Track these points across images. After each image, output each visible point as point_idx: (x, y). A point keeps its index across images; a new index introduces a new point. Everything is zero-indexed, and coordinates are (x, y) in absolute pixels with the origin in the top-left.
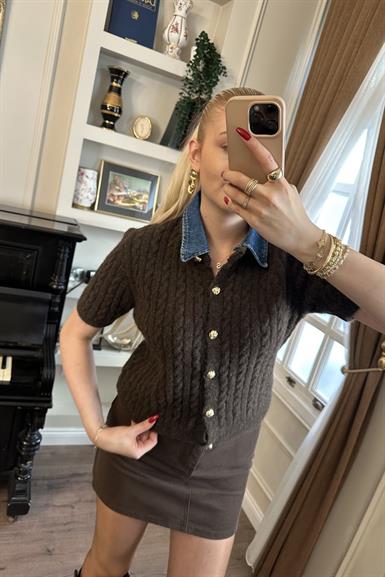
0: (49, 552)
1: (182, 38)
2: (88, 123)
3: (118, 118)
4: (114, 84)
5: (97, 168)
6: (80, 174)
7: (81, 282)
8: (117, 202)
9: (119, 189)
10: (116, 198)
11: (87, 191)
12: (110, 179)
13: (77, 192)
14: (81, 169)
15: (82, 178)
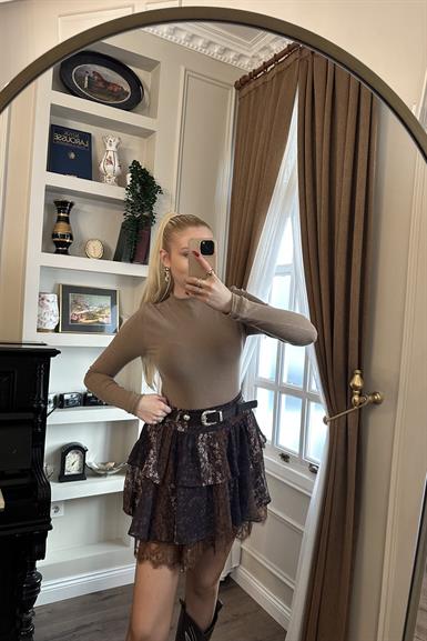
2: (43, 251)
3: (70, 244)
4: (62, 215)
6: (41, 299)
7: (55, 408)
8: (81, 320)
9: (81, 308)
10: (79, 317)
11: (50, 314)
12: (70, 300)
13: (40, 316)
14: (41, 294)
15: (43, 303)
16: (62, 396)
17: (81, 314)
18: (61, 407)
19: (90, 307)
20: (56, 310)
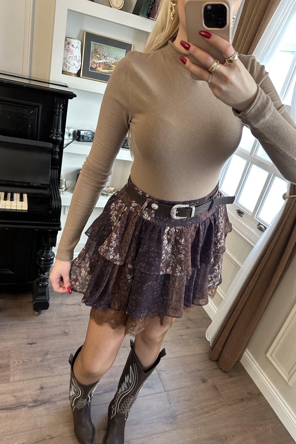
0: (66, 334)
5: (80, 38)
6: (67, 43)
7: (73, 140)
8: (99, 69)
9: (100, 58)
10: (98, 65)
11: (74, 59)
12: (91, 48)
13: (66, 60)
14: (68, 39)
15: (68, 47)
16: (79, 132)
17: (100, 63)
18: (78, 140)
19: (108, 58)
20: (79, 56)
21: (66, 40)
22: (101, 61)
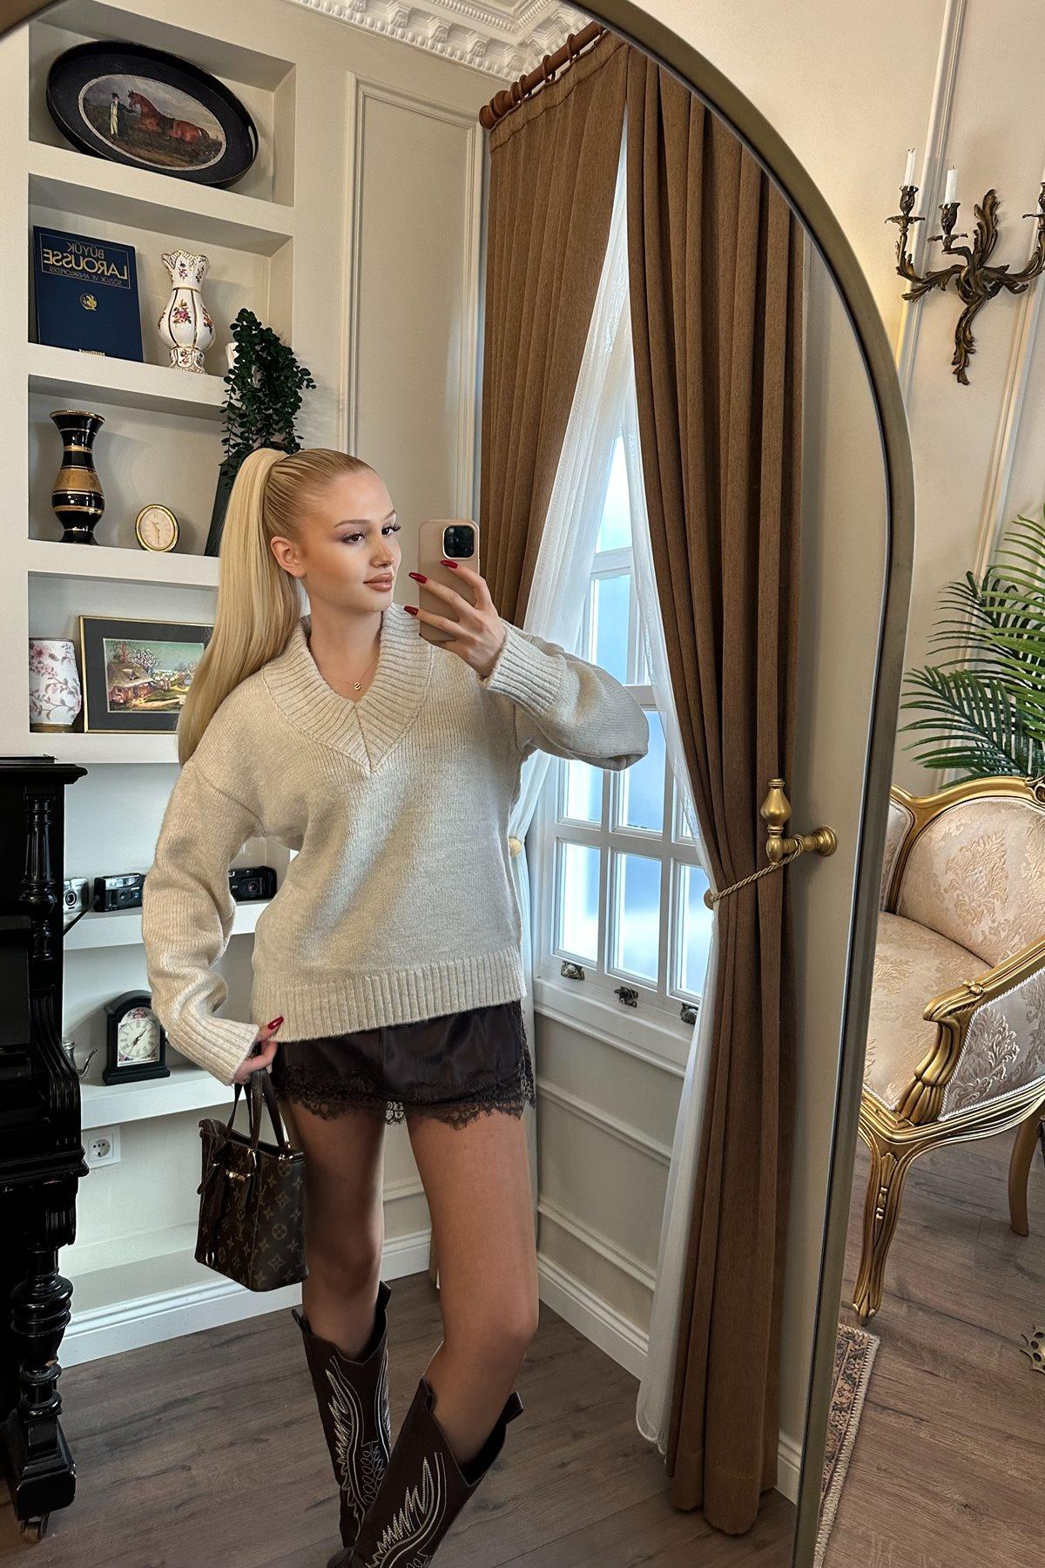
1: (201, 329)
2: (32, 537)
4: (74, 448)
6: (35, 654)
7: (83, 911)
8: (134, 702)
9: (133, 673)
10: (130, 694)
11: (60, 689)
12: (105, 655)
13: (36, 695)
14: (35, 642)
15: (40, 663)
16: (100, 883)
17: (135, 688)
18: (100, 908)
19: (156, 671)
20: (74, 680)
21: (31, 647)
22: (137, 683)
